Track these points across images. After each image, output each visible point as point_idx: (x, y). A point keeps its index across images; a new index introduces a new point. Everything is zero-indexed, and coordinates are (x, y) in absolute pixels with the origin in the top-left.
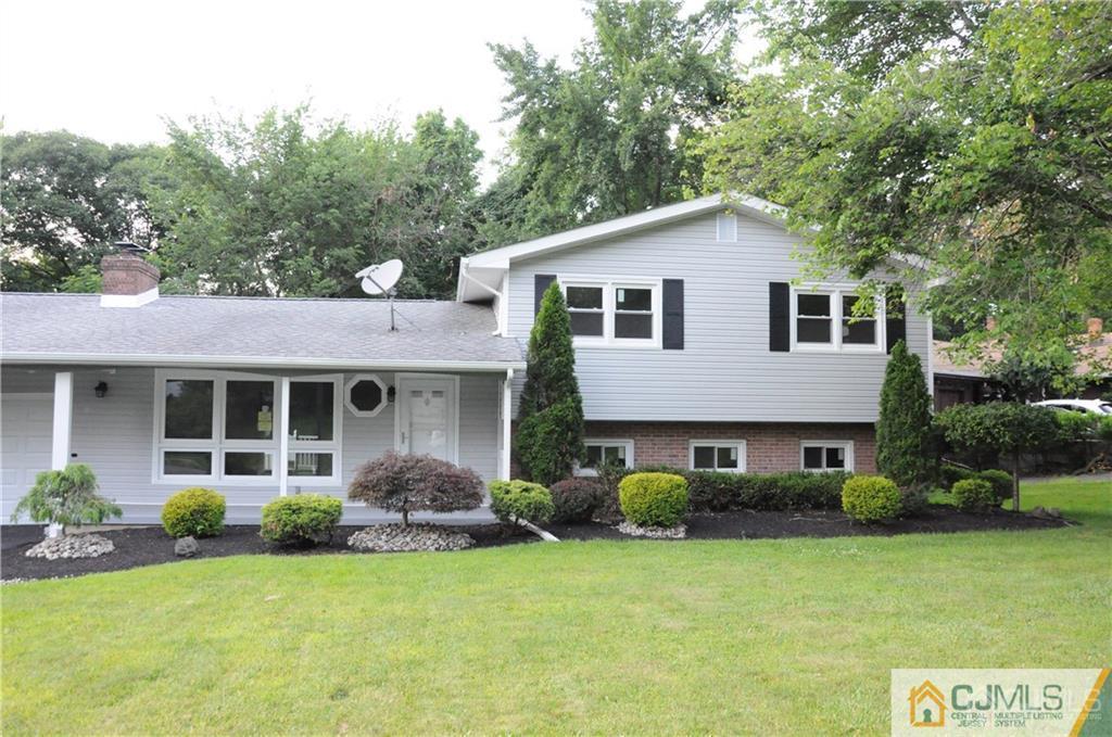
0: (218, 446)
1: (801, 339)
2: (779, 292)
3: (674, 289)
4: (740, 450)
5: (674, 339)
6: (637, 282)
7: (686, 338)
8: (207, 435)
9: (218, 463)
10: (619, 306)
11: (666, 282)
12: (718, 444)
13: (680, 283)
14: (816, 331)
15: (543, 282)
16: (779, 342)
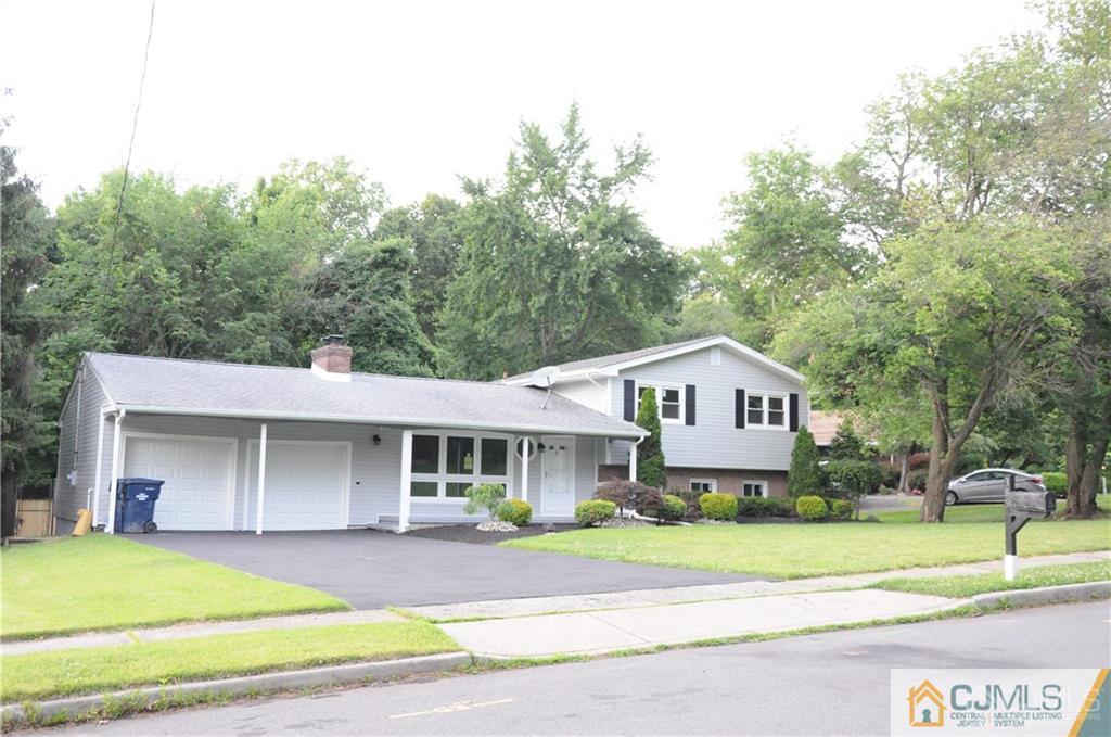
0: (442, 478)
1: (750, 422)
2: (740, 394)
3: (691, 390)
4: (714, 485)
5: (690, 420)
6: (672, 386)
7: (697, 419)
8: (435, 471)
9: (442, 489)
10: (664, 399)
11: (687, 386)
12: (702, 481)
13: (693, 387)
14: (756, 418)
15: (629, 385)
16: (740, 424)
